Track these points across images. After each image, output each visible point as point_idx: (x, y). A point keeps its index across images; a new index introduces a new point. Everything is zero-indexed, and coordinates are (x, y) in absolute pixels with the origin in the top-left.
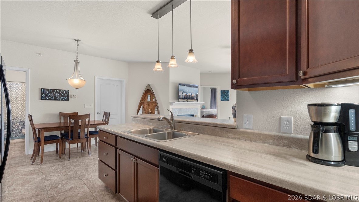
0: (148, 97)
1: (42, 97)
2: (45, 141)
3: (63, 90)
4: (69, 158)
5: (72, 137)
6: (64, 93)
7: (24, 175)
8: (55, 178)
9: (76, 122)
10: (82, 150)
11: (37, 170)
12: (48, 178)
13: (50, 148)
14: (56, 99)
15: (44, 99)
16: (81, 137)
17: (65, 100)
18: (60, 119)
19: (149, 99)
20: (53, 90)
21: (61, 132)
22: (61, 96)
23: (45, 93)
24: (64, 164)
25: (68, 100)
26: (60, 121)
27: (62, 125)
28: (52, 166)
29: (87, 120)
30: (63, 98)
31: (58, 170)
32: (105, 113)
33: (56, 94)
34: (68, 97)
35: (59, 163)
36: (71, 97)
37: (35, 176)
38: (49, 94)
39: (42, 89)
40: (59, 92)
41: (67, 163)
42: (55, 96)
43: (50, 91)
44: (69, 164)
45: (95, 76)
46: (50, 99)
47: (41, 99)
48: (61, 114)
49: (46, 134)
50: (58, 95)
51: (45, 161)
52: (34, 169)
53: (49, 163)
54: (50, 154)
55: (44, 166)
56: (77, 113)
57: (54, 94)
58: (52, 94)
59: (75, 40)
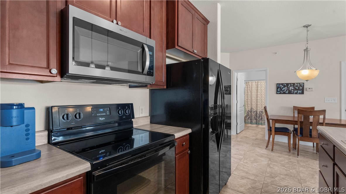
1: (277, 91)
2: (275, 131)
3: (297, 83)
4: (298, 155)
6: (299, 86)
7: (257, 155)
8: (276, 168)
9: (307, 118)
10: (317, 151)
11: (267, 155)
12: (271, 166)
13: (283, 139)
14: (290, 93)
15: (279, 93)
16: (313, 136)
17: (300, 93)
18: (294, 113)
20: (287, 84)
21: (294, 126)
22: (295, 89)
23: (280, 88)
24: (290, 159)
25: (303, 93)
26: (294, 115)
27: (296, 119)
28: (280, 157)
29: (321, 117)
30: (297, 92)
31: (283, 162)
33: (290, 88)
34: (303, 90)
35: (287, 156)
36: (307, 91)
37: (263, 159)
38: (284, 89)
39: (277, 84)
40: (293, 86)
41: (294, 159)
42: (289, 90)
43: (285, 85)
44: (296, 161)
46: (284, 93)
47: (277, 93)
48: (295, 108)
49: (278, 125)
50: (293, 88)
51: (276, 150)
52: (266, 153)
53: (279, 153)
54: (280, 145)
55: (273, 154)
56: (313, 108)
57: (288, 88)
58: (286, 88)
59: (304, 27)
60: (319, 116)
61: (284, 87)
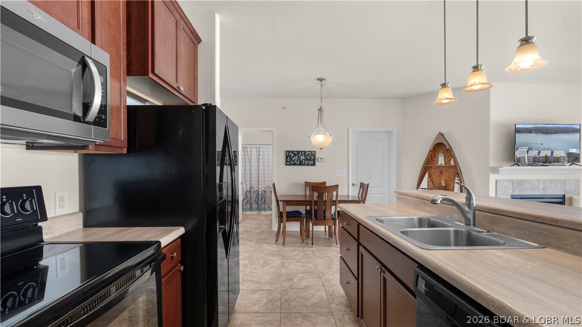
0: (440, 157)
1: (287, 161)
2: (287, 217)
3: (308, 152)
4: (312, 244)
5: (316, 216)
6: (310, 155)
7: (265, 254)
8: (292, 267)
9: (320, 196)
10: (329, 236)
11: (279, 251)
12: (286, 265)
13: (294, 227)
14: (301, 164)
15: (289, 163)
16: (326, 218)
17: (311, 165)
18: (305, 190)
19: (441, 160)
20: (298, 152)
21: (306, 208)
22: (307, 159)
23: (290, 157)
24: (305, 251)
25: (314, 164)
26: (306, 194)
27: (308, 199)
28: (294, 251)
29: (335, 193)
30: (309, 163)
31: (298, 257)
32: (362, 185)
33: (302, 157)
34: (314, 160)
35: (301, 249)
36: (318, 161)
37: (275, 258)
38: (294, 158)
39: (287, 151)
40: (304, 155)
41: (309, 250)
42: (300, 160)
43: (295, 153)
44: (311, 252)
45: (348, 129)
46: (295, 164)
47: (286, 165)
48: (307, 184)
49: (289, 209)
50: (304, 158)
51: (288, 243)
52: (276, 249)
53: (291, 246)
54: (292, 235)
55: (285, 249)
56: (325, 183)
57: (299, 157)
58: (297, 157)
59: (318, 79)
60: (332, 193)
61: (295, 156)
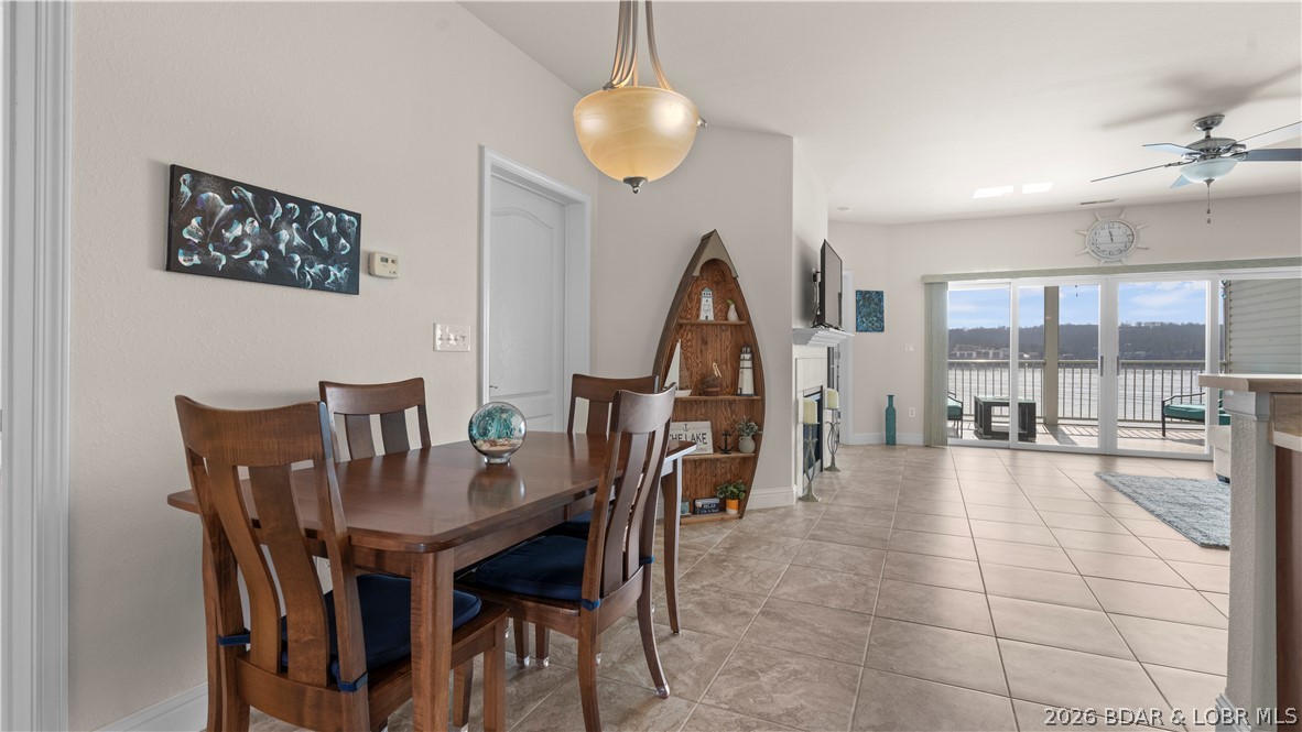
0: (704, 300)
1: (174, 242)
3: (325, 208)
6: (334, 229)
14: (279, 274)
15: (196, 260)
17: (338, 288)
19: (707, 309)
20: (265, 198)
22: (312, 251)
23: (208, 216)
25: (351, 287)
30: (326, 273)
33: (284, 234)
34: (353, 261)
38: (237, 230)
39: (175, 172)
40: (302, 221)
42: (274, 252)
43: (243, 200)
45: (481, 149)
46: (239, 272)
47: (172, 265)
50: (298, 240)
58: (252, 226)
